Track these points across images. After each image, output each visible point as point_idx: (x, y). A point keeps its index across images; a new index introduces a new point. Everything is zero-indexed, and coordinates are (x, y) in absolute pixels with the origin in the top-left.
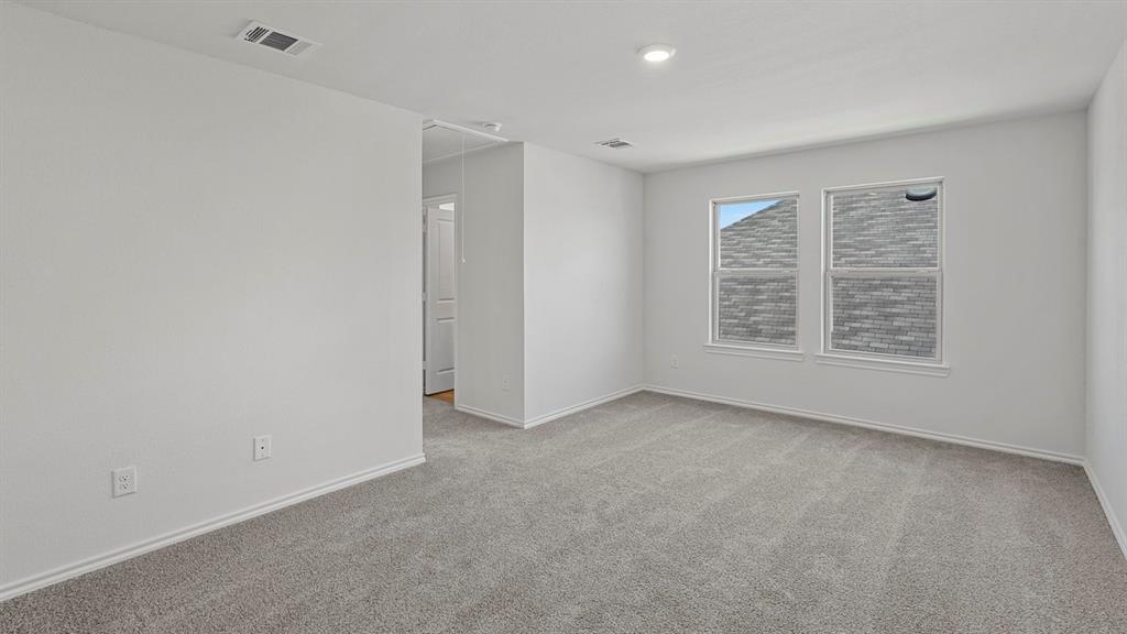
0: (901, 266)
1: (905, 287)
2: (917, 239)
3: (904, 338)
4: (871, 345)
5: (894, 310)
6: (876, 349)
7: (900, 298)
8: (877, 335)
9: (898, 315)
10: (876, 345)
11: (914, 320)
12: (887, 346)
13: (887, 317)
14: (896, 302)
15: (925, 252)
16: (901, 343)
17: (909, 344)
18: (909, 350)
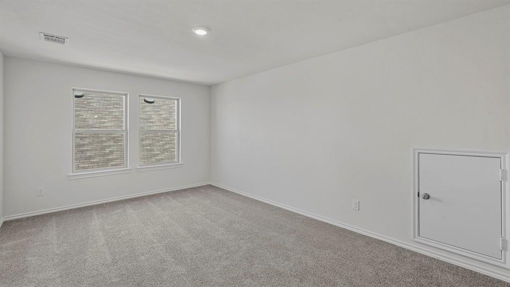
0: (79, 127)
1: (86, 137)
2: (82, 116)
3: (93, 160)
4: (80, 166)
5: (84, 148)
6: (83, 168)
7: (85, 143)
8: (81, 161)
9: (87, 150)
10: (83, 165)
11: (96, 152)
12: (88, 165)
13: (82, 152)
14: (84, 145)
15: (88, 121)
16: (94, 162)
17: (97, 163)
18: (98, 165)
